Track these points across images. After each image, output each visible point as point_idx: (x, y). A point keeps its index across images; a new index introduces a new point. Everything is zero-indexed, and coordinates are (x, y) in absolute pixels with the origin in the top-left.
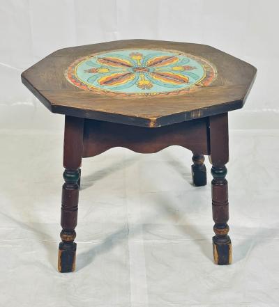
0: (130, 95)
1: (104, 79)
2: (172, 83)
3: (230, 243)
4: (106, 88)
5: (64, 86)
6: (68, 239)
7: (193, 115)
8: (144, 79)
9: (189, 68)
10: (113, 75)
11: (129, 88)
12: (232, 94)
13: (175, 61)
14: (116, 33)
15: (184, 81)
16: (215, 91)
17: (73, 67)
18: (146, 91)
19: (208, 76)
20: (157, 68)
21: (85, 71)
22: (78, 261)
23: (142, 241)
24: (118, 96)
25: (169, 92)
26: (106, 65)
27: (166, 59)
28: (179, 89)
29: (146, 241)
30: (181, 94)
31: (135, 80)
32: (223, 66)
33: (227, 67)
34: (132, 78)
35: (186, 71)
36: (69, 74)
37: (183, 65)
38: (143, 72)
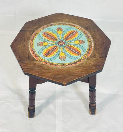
0: (56, 65)
1: (45, 51)
2: (74, 55)
3: (96, 108)
4: (46, 59)
5: (29, 57)
8: (62, 51)
9: (82, 42)
10: (49, 48)
11: (56, 60)
12: (98, 64)
13: (76, 36)
15: (79, 53)
16: (91, 62)
17: (32, 40)
18: (63, 62)
19: (89, 49)
20: (68, 42)
21: (38, 45)
23: (61, 101)
24: (51, 66)
25: (73, 63)
26: (47, 39)
27: (72, 33)
28: (77, 60)
29: (63, 101)
30: (77, 64)
31: (58, 53)
32: (97, 40)
33: (98, 40)
34: (57, 51)
35: (80, 45)
36: (31, 46)
37: (80, 40)
38: (62, 45)
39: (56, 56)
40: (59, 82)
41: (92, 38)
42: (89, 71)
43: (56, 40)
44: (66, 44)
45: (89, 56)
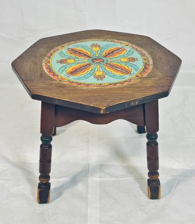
0: (88, 85)
1: (70, 69)
2: (119, 74)
3: (160, 185)
4: (72, 78)
5: (41, 76)
6: (44, 182)
7: (132, 104)
8: (98, 69)
9: (133, 60)
10: (77, 66)
11: (88, 79)
12: (161, 85)
13: (123, 53)
14: (85, 13)
15: (128, 72)
16: (149, 83)
17: (49, 57)
18: (100, 82)
19: (145, 68)
20: (110, 60)
21: (58, 62)
22: (52, 194)
23: (98, 179)
24: (79, 86)
25: (117, 83)
26: (73, 56)
27: (117, 50)
28: (124, 80)
29: (101, 179)
30: (125, 85)
31: (93, 71)
32: (157, 58)
33: (160, 58)
34: (91, 69)
35: (130, 62)
36: (46, 64)
37: (129, 57)
38: (99, 63)
39: (89, 75)
40: (92, 106)
41: (150, 56)
42: (145, 93)
43: (89, 57)
44: (105, 62)
45: (145, 75)
